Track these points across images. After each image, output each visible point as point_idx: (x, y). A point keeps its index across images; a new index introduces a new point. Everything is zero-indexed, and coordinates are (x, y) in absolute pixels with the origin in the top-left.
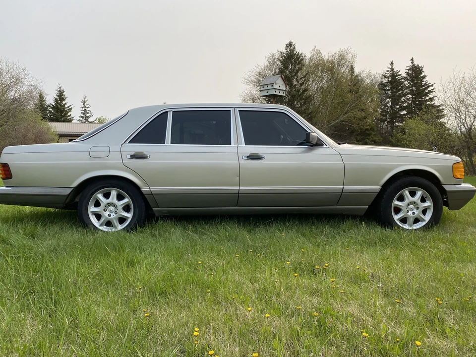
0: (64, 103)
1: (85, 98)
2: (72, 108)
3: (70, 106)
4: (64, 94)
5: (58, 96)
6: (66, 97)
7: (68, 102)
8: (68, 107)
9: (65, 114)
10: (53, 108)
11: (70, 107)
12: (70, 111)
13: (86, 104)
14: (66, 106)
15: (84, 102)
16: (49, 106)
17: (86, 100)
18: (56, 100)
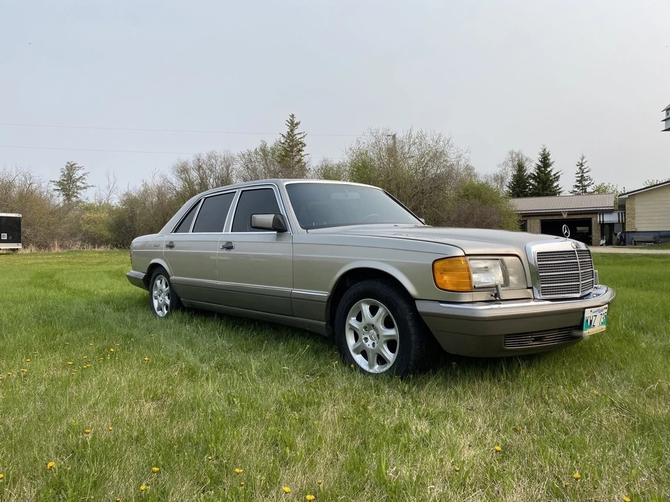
0: (549, 169)
1: (582, 159)
2: (559, 176)
3: (557, 173)
4: (549, 157)
5: (541, 162)
6: (551, 161)
7: (554, 169)
8: (554, 175)
9: (550, 185)
10: (534, 178)
11: (557, 175)
12: (557, 180)
13: (583, 168)
14: (552, 174)
15: (582, 165)
16: (529, 176)
17: (584, 161)
18: (539, 167)
